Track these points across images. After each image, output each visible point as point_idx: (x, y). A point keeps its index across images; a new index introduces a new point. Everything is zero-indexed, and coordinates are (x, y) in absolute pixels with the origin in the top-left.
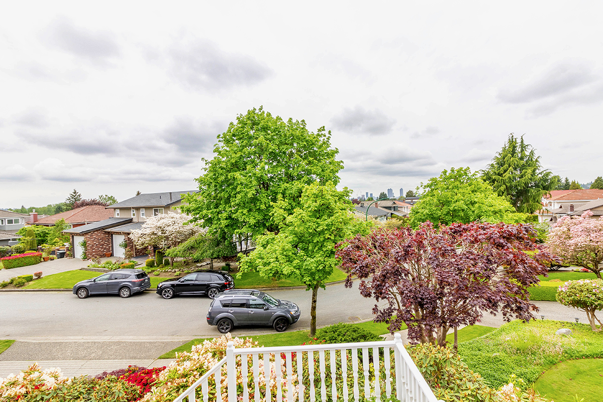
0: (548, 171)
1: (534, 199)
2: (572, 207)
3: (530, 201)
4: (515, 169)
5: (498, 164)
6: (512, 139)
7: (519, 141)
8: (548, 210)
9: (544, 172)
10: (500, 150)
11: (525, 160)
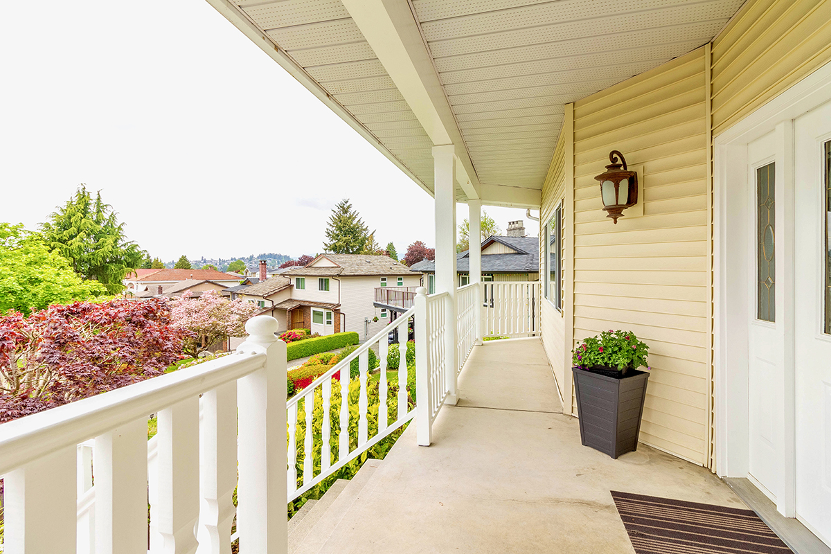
0: (134, 243)
1: (115, 279)
2: (160, 289)
3: (110, 281)
4: (88, 235)
5: (59, 224)
6: (84, 193)
7: (94, 196)
8: (132, 294)
9: (129, 244)
10: (64, 205)
11: (102, 225)
